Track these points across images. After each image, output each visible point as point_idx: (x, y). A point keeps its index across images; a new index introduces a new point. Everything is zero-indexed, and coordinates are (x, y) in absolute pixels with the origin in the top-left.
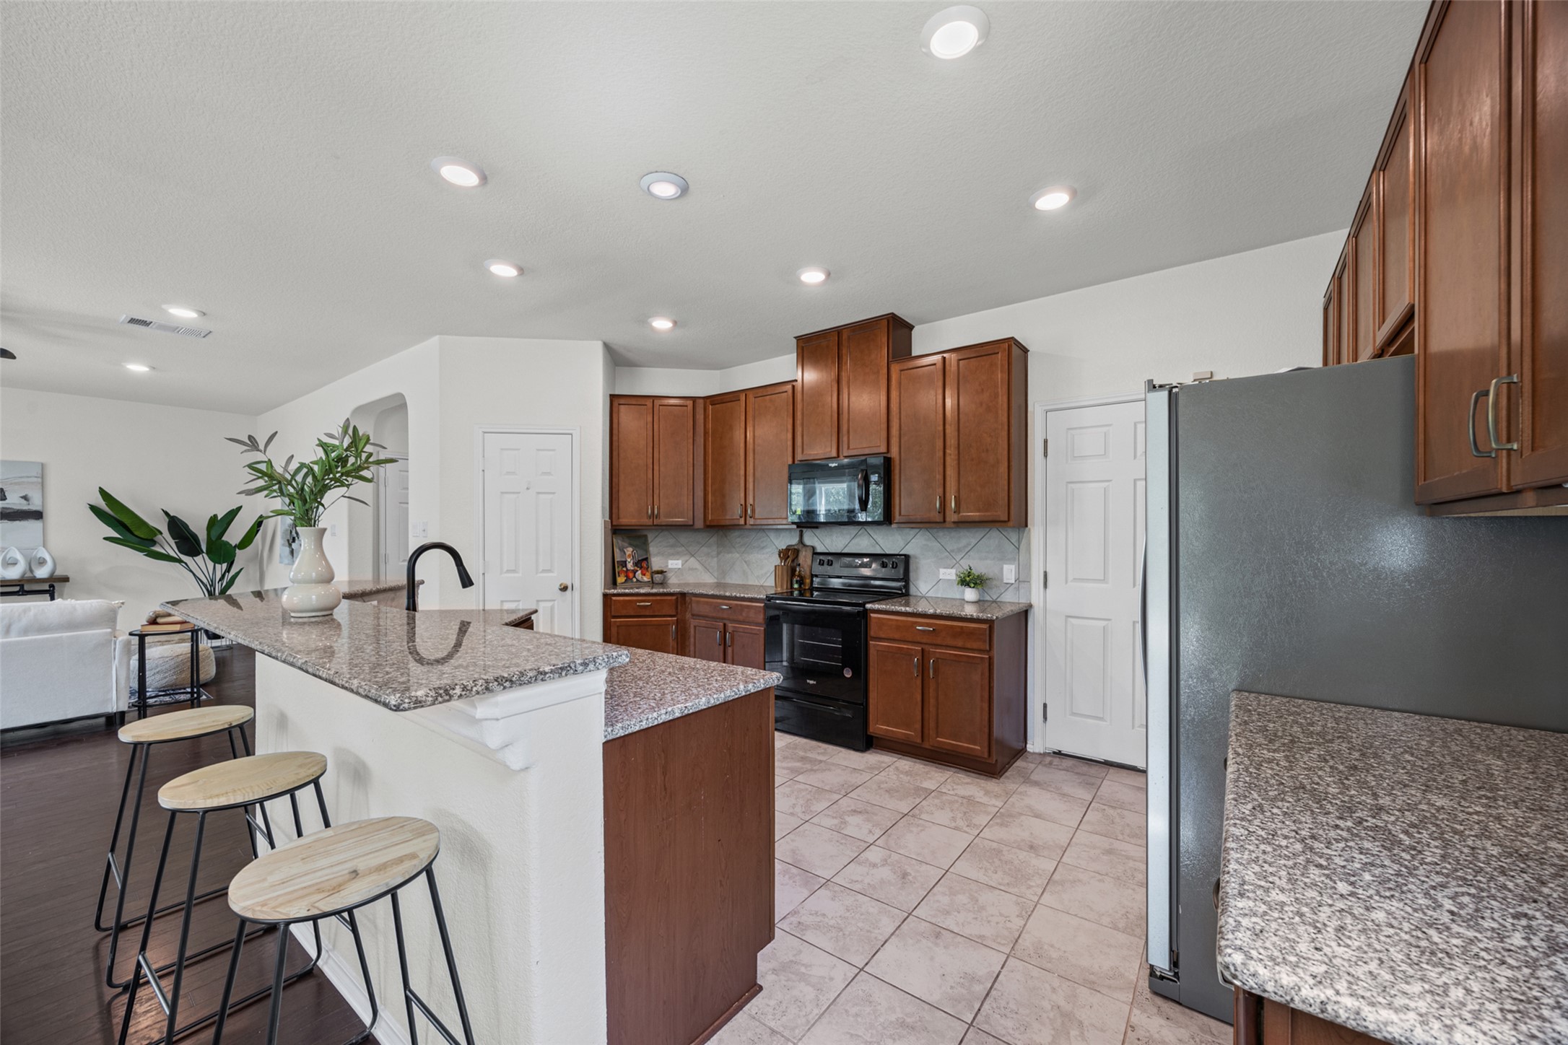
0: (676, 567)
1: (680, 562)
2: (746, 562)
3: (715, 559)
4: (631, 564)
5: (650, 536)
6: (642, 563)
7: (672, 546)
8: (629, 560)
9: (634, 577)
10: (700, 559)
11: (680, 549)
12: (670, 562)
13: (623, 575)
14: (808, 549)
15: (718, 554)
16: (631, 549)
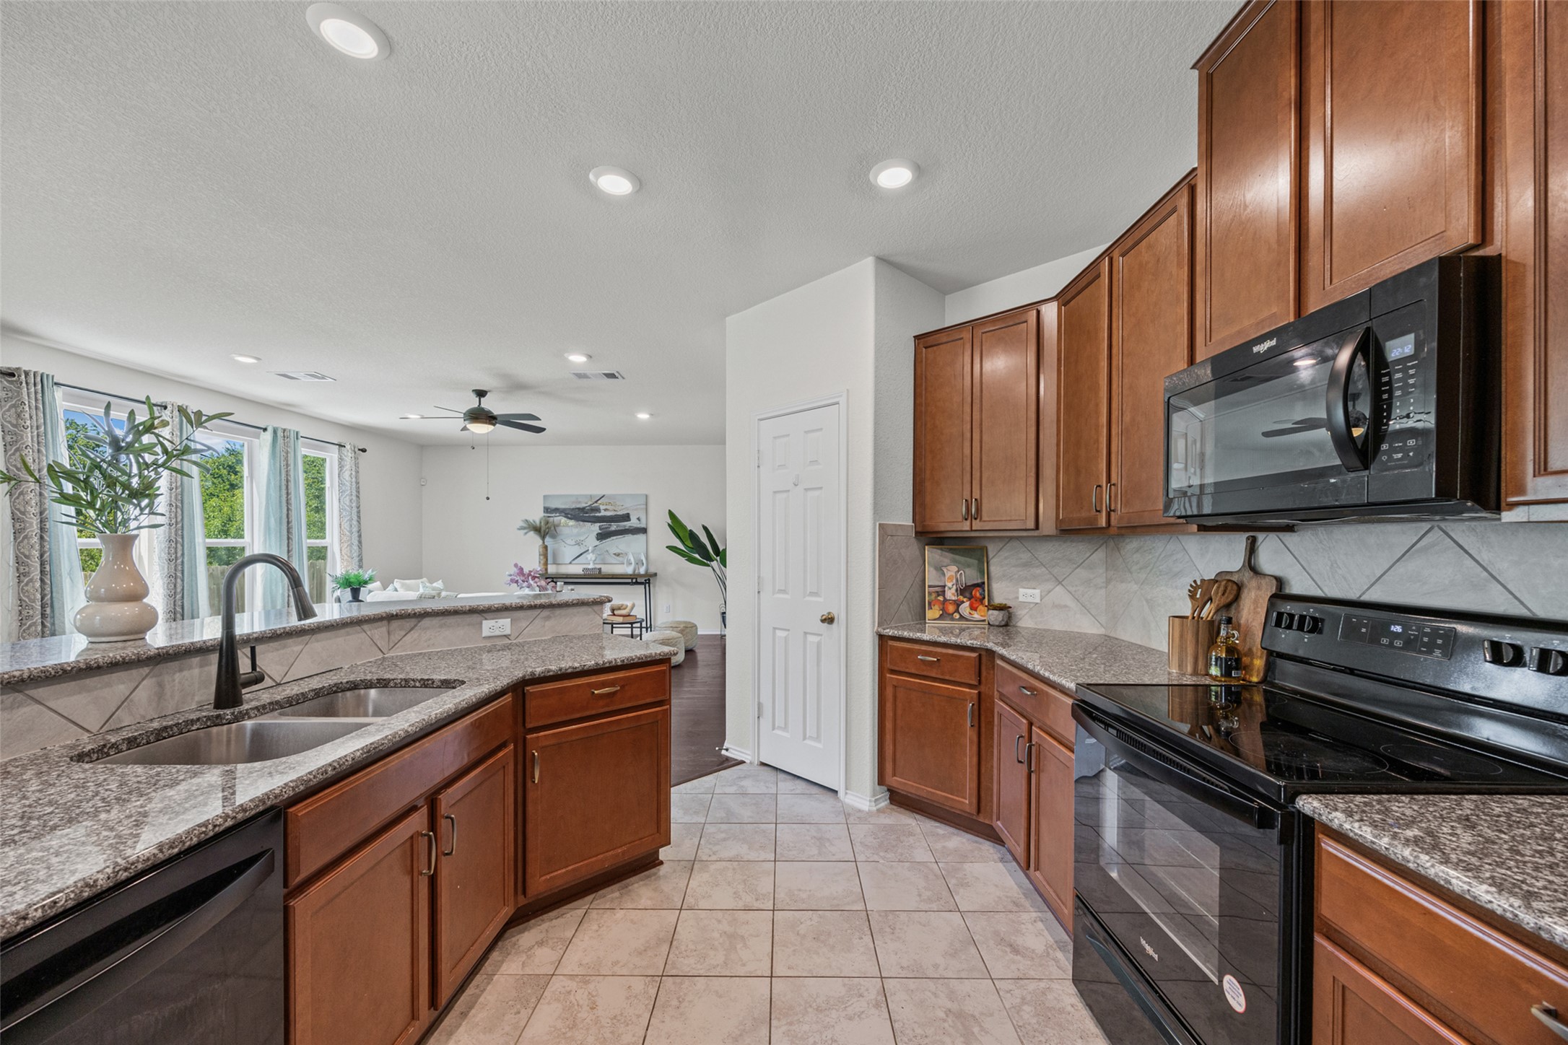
0: (1030, 600)
1: (1037, 592)
2: (1147, 601)
3: (1103, 592)
4: (953, 590)
5: (992, 549)
6: (975, 592)
7: (1026, 565)
8: (949, 585)
9: (957, 611)
10: (1070, 589)
11: (1038, 571)
12: (1022, 591)
13: (937, 607)
14: (1264, 582)
15: (1108, 581)
16: (955, 568)
